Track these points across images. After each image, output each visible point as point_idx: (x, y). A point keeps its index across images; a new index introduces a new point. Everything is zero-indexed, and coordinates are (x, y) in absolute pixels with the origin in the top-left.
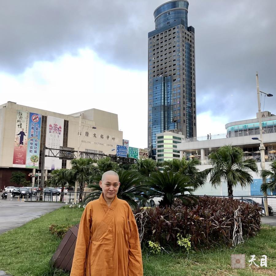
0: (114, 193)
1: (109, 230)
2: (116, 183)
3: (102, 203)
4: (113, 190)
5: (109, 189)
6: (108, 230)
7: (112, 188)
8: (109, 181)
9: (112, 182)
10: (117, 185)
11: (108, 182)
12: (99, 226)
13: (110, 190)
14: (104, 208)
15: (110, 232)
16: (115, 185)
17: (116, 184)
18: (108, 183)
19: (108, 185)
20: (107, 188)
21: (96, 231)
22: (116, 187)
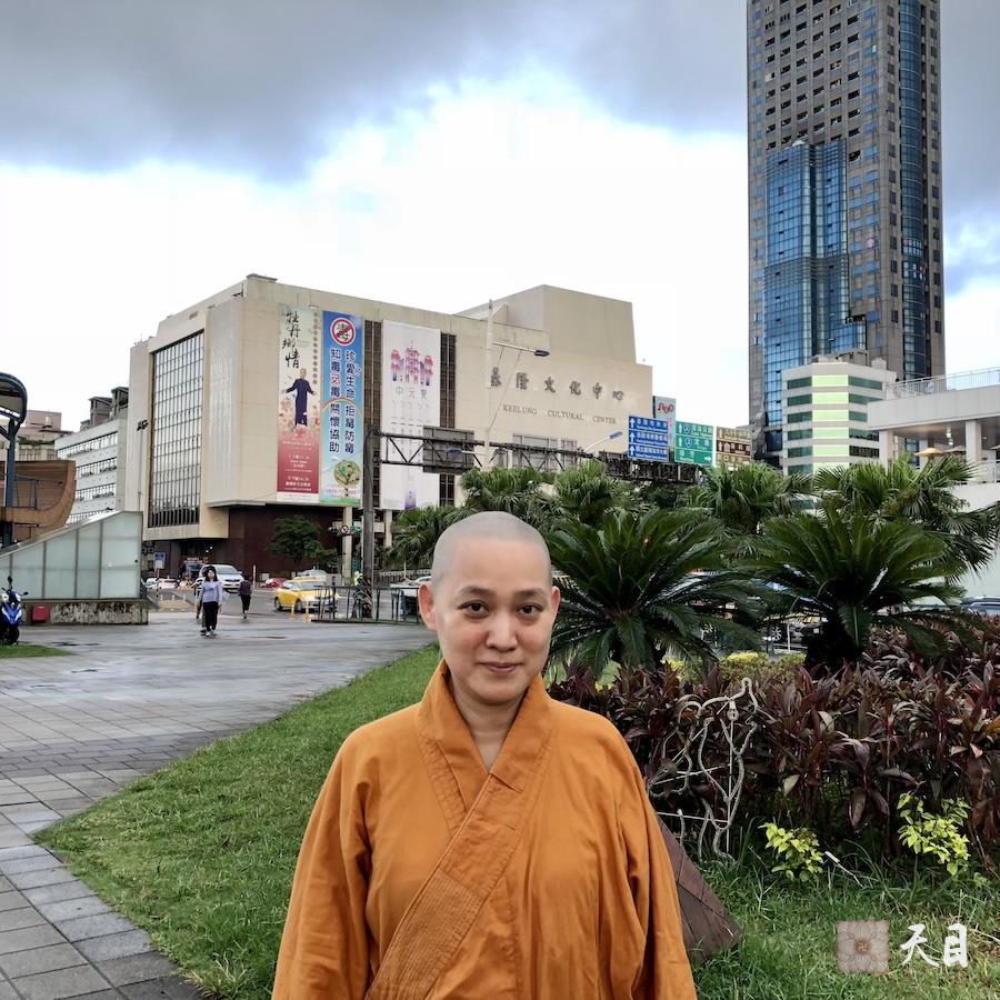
0: (521, 664)
1: (492, 939)
2: (530, 593)
3: (439, 735)
4: (514, 642)
5: (487, 635)
6: (481, 941)
7: (502, 627)
8: (484, 584)
9: (505, 590)
10: (540, 609)
11: (475, 591)
12: (415, 905)
13: (490, 641)
14: (456, 773)
15: (500, 954)
16: (527, 609)
17: (531, 601)
18: (473, 598)
19: (476, 606)
20: (472, 630)
21: (398, 937)
22: (532, 621)
